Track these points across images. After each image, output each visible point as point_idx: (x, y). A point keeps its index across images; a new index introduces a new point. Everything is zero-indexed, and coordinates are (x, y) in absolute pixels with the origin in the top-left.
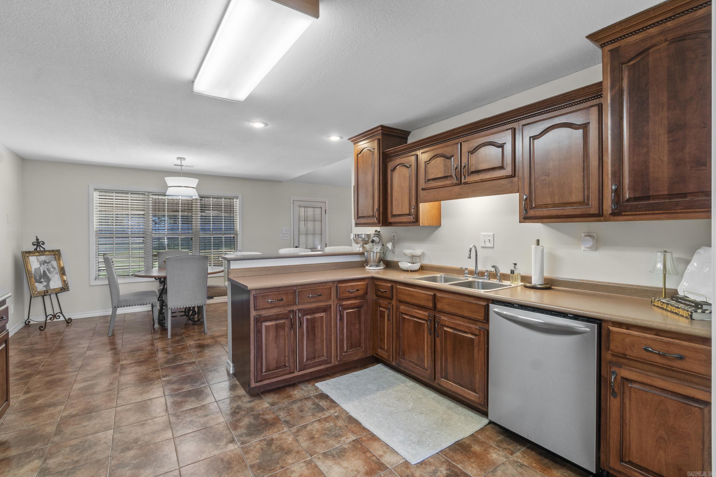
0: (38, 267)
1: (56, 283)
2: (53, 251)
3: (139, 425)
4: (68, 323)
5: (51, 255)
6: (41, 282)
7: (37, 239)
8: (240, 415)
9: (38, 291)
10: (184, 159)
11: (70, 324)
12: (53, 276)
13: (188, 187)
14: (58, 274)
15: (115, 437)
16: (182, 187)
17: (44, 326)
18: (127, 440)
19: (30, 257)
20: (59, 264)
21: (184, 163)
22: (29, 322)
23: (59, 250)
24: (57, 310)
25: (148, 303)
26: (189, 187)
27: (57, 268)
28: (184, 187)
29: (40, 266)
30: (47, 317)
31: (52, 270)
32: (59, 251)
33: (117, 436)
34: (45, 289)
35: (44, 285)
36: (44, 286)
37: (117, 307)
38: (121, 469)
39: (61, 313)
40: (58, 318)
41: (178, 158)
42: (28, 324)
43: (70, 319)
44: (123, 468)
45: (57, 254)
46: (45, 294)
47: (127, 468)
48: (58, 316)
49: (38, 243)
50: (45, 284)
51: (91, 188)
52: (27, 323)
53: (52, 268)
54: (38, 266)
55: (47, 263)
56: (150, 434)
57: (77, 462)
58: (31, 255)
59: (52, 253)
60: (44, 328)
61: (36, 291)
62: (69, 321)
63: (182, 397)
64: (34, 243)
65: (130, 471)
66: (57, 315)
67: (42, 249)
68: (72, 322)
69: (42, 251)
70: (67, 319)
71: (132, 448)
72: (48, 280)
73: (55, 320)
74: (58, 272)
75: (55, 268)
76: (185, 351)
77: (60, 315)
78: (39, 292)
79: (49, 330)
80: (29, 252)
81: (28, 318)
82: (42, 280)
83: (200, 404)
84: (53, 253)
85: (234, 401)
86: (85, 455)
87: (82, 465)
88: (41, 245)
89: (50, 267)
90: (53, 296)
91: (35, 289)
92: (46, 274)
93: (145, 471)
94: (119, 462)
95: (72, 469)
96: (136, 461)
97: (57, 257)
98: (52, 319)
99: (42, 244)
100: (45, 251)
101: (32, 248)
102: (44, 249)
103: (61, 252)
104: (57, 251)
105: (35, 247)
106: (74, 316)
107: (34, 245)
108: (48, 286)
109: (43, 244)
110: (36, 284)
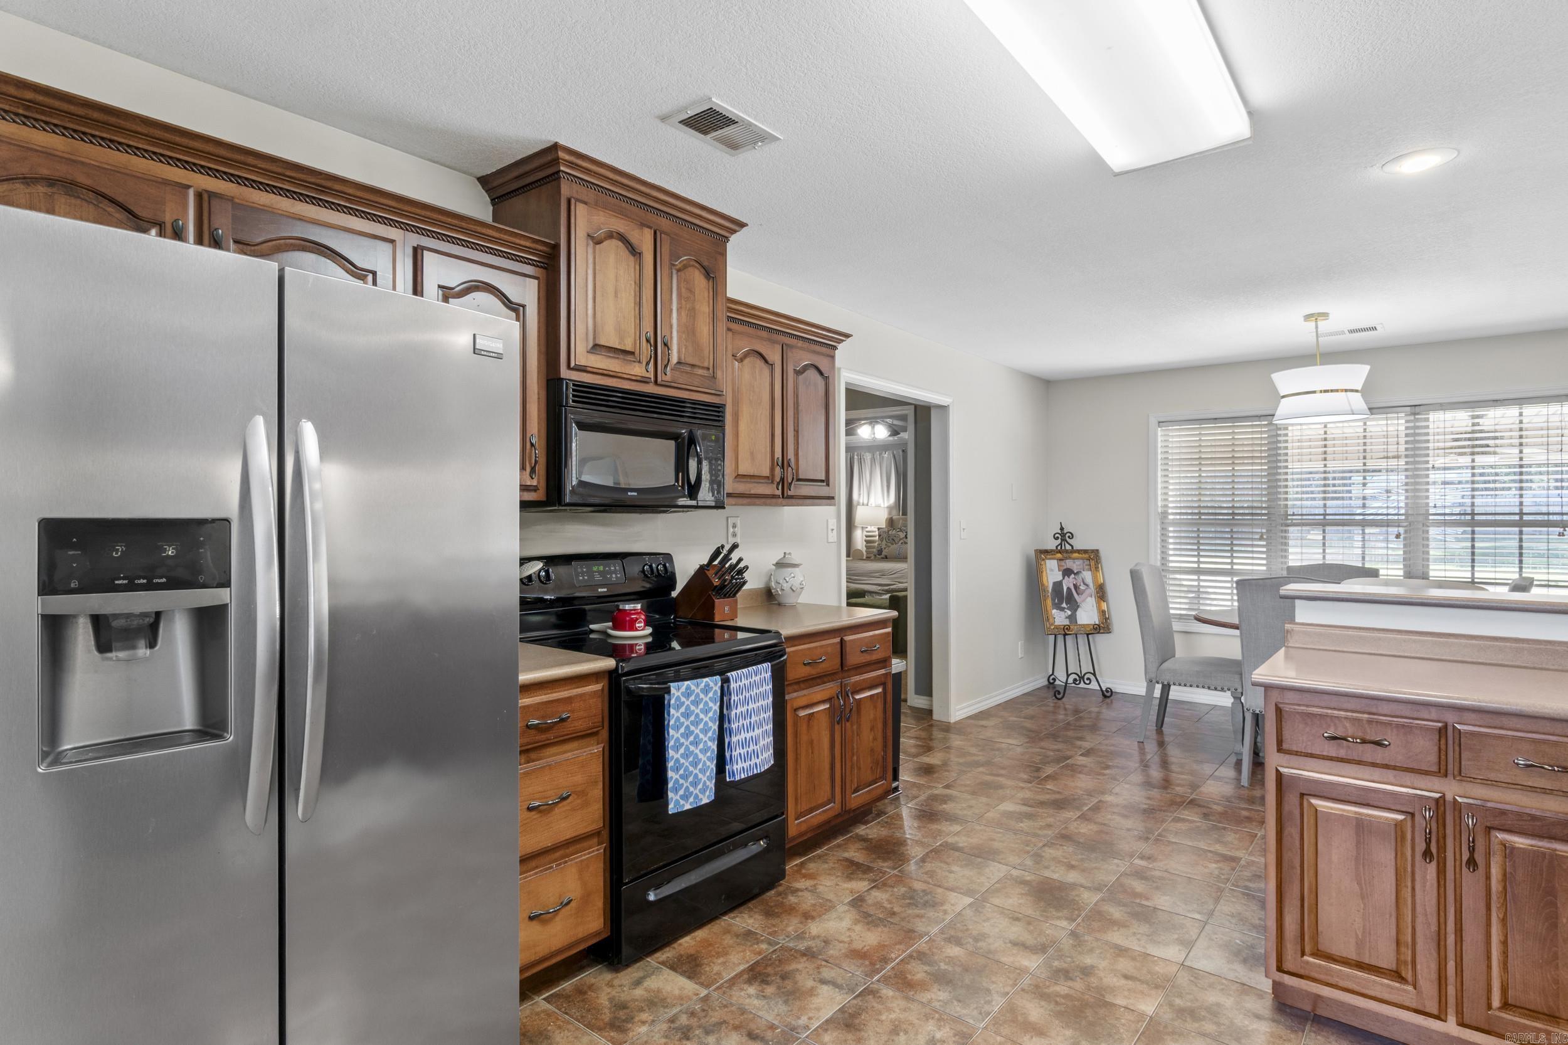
0: (1059, 580)
1: (1087, 615)
2: (1086, 551)
3: (1010, 916)
4: (1105, 696)
5: (1082, 559)
6: (1062, 609)
7: (1062, 529)
8: (1197, 1025)
9: (1056, 624)
10: (1325, 315)
11: (1108, 700)
12: (1084, 601)
13: (1332, 391)
14: (1093, 597)
15: (964, 912)
16: (1314, 392)
17: (1062, 691)
18: (971, 927)
19: (1047, 561)
20: (1095, 578)
21: (1323, 325)
22: (1054, 680)
23: (1097, 550)
24: (1086, 667)
25: (1226, 689)
26: (1337, 391)
27: (1091, 585)
28: (1321, 392)
29: (1061, 578)
30: (1068, 676)
31: (1082, 587)
32: (1096, 552)
33: (969, 913)
34: (1067, 622)
35: (1066, 614)
36: (1066, 618)
37: (1154, 681)
38: (919, 962)
39: (1094, 674)
40: (1088, 682)
41: (1308, 317)
42: (1053, 683)
43: (1109, 690)
44: (922, 964)
45: (1093, 557)
46: (1065, 632)
47: (926, 968)
48: (1088, 679)
49: (1063, 535)
50: (1069, 613)
51: (1153, 421)
52: (1052, 681)
53: (1082, 584)
54: (1060, 578)
55: (1075, 574)
56: (1007, 941)
57: (894, 914)
58: (1048, 557)
59: (1084, 556)
60: (1062, 694)
61: (1052, 624)
62: (1108, 694)
63: (1129, 913)
64: (1057, 535)
65: (924, 974)
66: (1086, 677)
67: (1068, 547)
68: (1112, 698)
69: (1067, 551)
70: (1104, 689)
71: (962, 945)
72: (1074, 606)
73: (1082, 685)
74: (1093, 594)
75: (1087, 585)
76: (1245, 827)
77: (1092, 677)
78: (1057, 627)
79: (1069, 702)
80: (1046, 552)
81: (1053, 674)
82: (1064, 605)
83: (1144, 947)
84: (1086, 556)
85: (1223, 989)
86: (910, 912)
87: (892, 923)
88: (1068, 539)
89: (1079, 582)
90: (1082, 640)
91: (1051, 620)
92: (1072, 594)
93: (939, 990)
94: (928, 952)
95: (880, 919)
96: (946, 967)
97: (1093, 563)
98: (1077, 682)
99: (1069, 537)
100: (1073, 551)
101: (1052, 544)
102: (1072, 546)
103: (1102, 554)
104: (1093, 551)
105: (1059, 541)
106: (1118, 688)
107: (1057, 539)
108: (1072, 618)
109: (1072, 536)
110: (1054, 611)
